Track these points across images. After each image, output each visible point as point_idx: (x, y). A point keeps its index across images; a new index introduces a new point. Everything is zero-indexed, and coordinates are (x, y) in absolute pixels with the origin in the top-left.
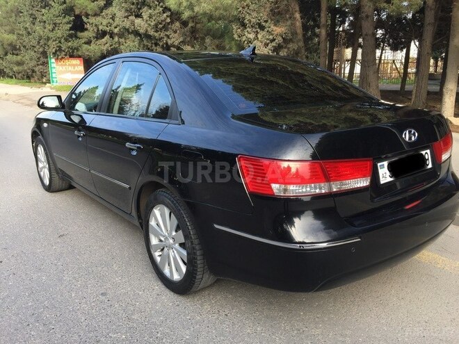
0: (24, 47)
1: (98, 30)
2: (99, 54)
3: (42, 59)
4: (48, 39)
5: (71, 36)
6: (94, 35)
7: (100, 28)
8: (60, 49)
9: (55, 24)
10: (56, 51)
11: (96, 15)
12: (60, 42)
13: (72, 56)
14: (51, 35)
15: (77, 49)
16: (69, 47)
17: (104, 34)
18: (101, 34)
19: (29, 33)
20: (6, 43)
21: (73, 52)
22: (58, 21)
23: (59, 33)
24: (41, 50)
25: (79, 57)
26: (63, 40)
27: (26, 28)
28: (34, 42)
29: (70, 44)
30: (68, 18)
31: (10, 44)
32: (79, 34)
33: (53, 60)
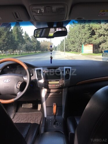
0: (76, 42)
1: (99, 34)
2: (99, 43)
3: (80, 45)
4: (82, 39)
5: (90, 37)
6: (98, 36)
7: (100, 33)
8: (86, 42)
9: (85, 33)
10: (84, 42)
11: (100, 29)
12: (86, 39)
13: (89, 44)
14: (83, 37)
15: (91, 41)
16: (88, 41)
17: (101, 35)
18: (100, 35)
19: (77, 37)
20: (71, 41)
21: (90, 42)
22: (86, 33)
23: (86, 36)
24: (80, 42)
25: (92, 44)
26: (87, 39)
27: (77, 36)
28: (78, 40)
29: (89, 40)
30: (90, 31)
31: (72, 41)
32: (93, 36)
33: (83, 45)
